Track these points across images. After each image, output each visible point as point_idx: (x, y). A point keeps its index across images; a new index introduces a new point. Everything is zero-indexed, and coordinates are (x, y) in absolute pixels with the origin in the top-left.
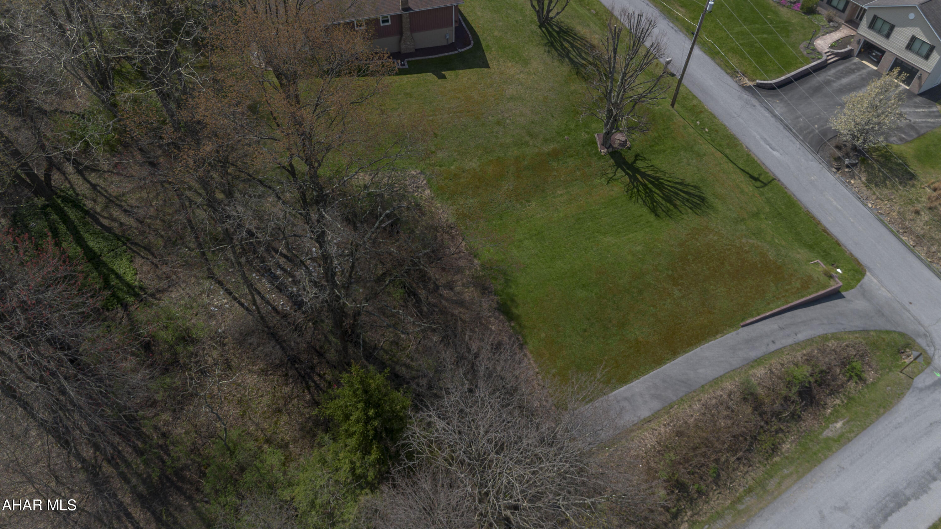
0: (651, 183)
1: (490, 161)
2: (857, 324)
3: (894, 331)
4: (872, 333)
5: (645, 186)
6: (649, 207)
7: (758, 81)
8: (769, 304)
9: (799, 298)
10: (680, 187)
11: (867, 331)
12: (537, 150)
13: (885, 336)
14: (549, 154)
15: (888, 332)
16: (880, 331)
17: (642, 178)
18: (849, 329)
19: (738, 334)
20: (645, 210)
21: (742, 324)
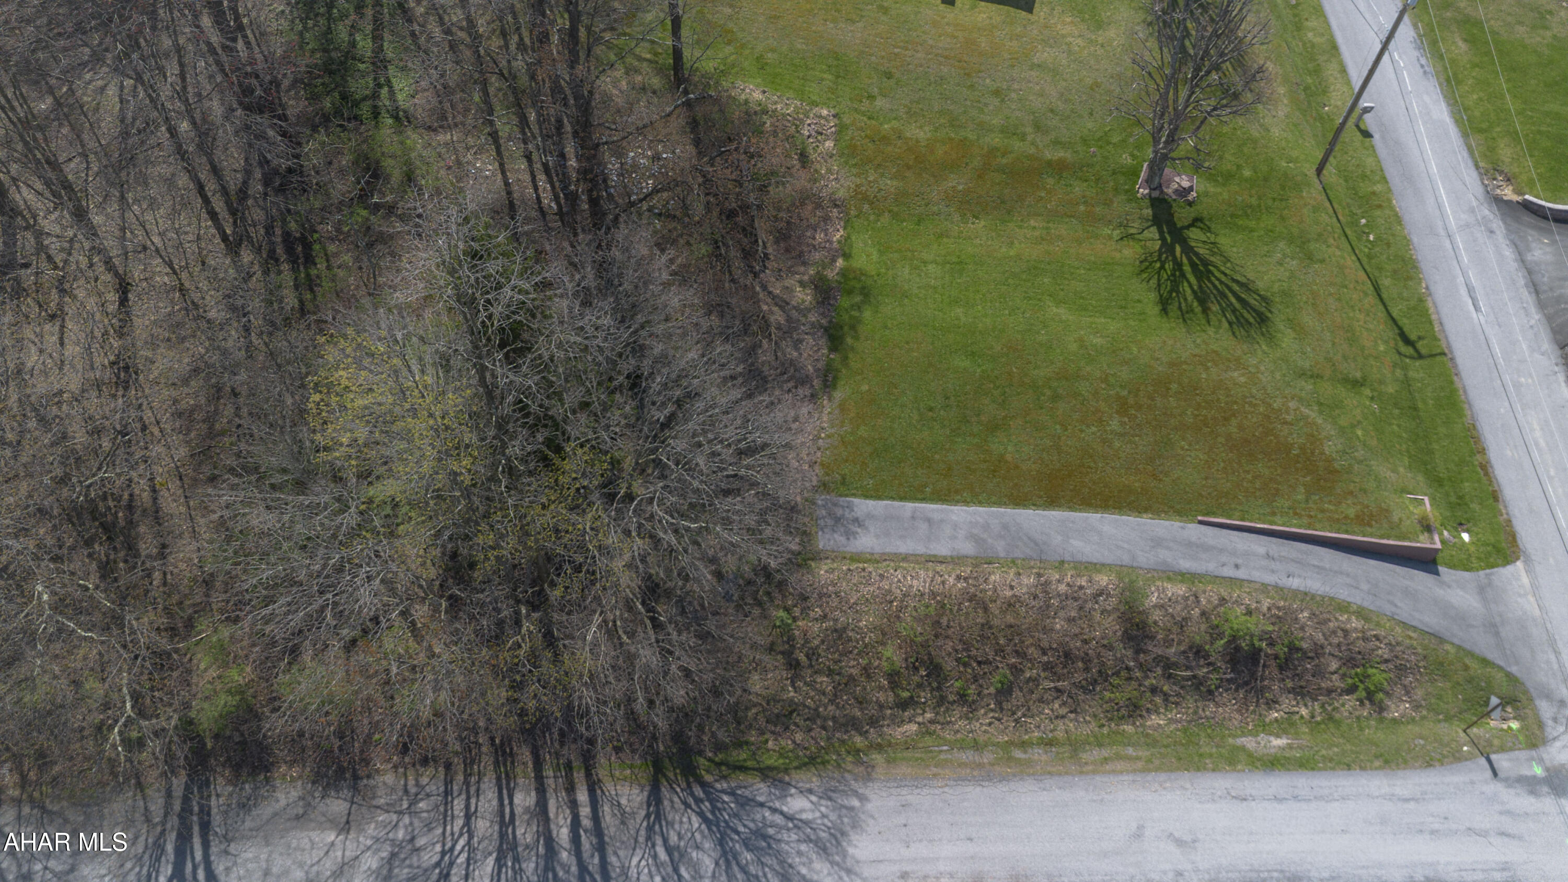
0: (1193, 265)
1: (951, 139)
2: (1430, 620)
3: (1500, 668)
4: (1448, 647)
5: (1178, 265)
6: (1161, 296)
7: (1527, 197)
8: (1274, 514)
9: (1338, 532)
10: (1236, 288)
11: (1441, 640)
12: (1032, 150)
13: (1473, 664)
14: (1049, 163)
15: (1485, 662)
16: (1471, 654)
17: (1182, 252)
18: (1404, 616)
19: (1182, 528)
20: (1153, 296)
21: (1200, 518)
